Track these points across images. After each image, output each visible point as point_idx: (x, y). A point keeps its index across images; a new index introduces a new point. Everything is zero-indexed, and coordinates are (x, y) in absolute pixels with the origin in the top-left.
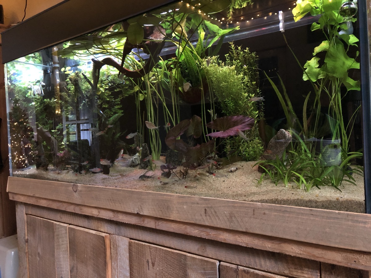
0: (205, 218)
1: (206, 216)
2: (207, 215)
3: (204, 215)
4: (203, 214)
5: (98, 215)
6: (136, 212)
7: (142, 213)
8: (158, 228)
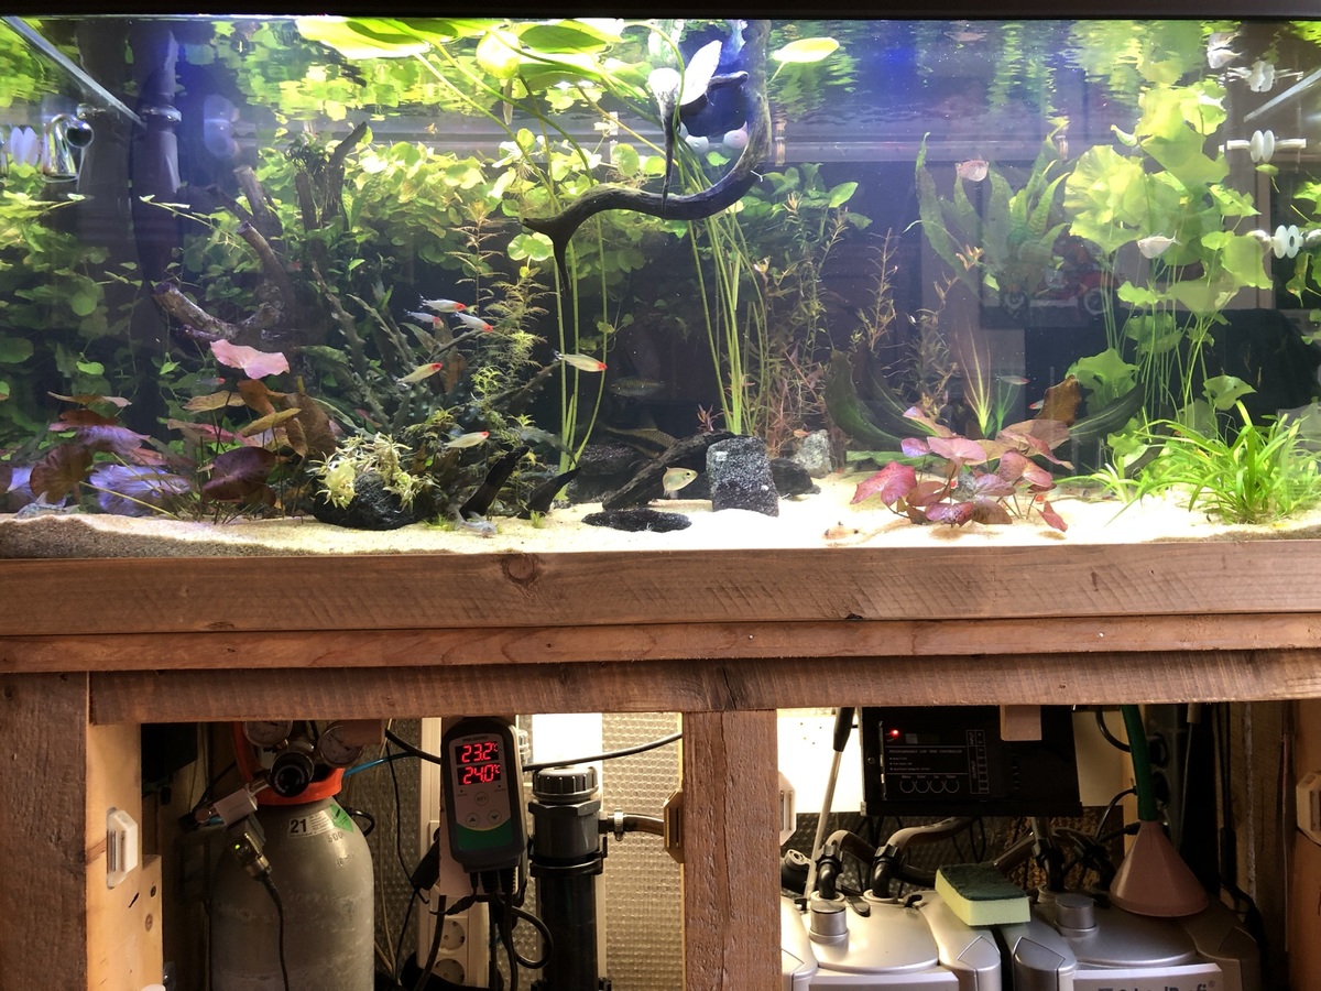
0: (1094, 595)
1: (1096, 590)
2: (1100, 586)
3: (1092, 587)
4: (1089, 588)
5: (645, 653)
6: (844, 615)
7: (869, 614)
8: (924, 651)
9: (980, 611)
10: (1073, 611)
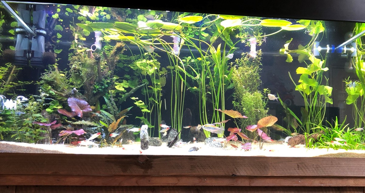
0: (298, 171)
2: (300, 168)
3: (297, 168)
5: (176, 184)
6: (231, 174)
7: (238, 174)
8: (253, 185)
9: (268, 174)
10: (292, 175)
